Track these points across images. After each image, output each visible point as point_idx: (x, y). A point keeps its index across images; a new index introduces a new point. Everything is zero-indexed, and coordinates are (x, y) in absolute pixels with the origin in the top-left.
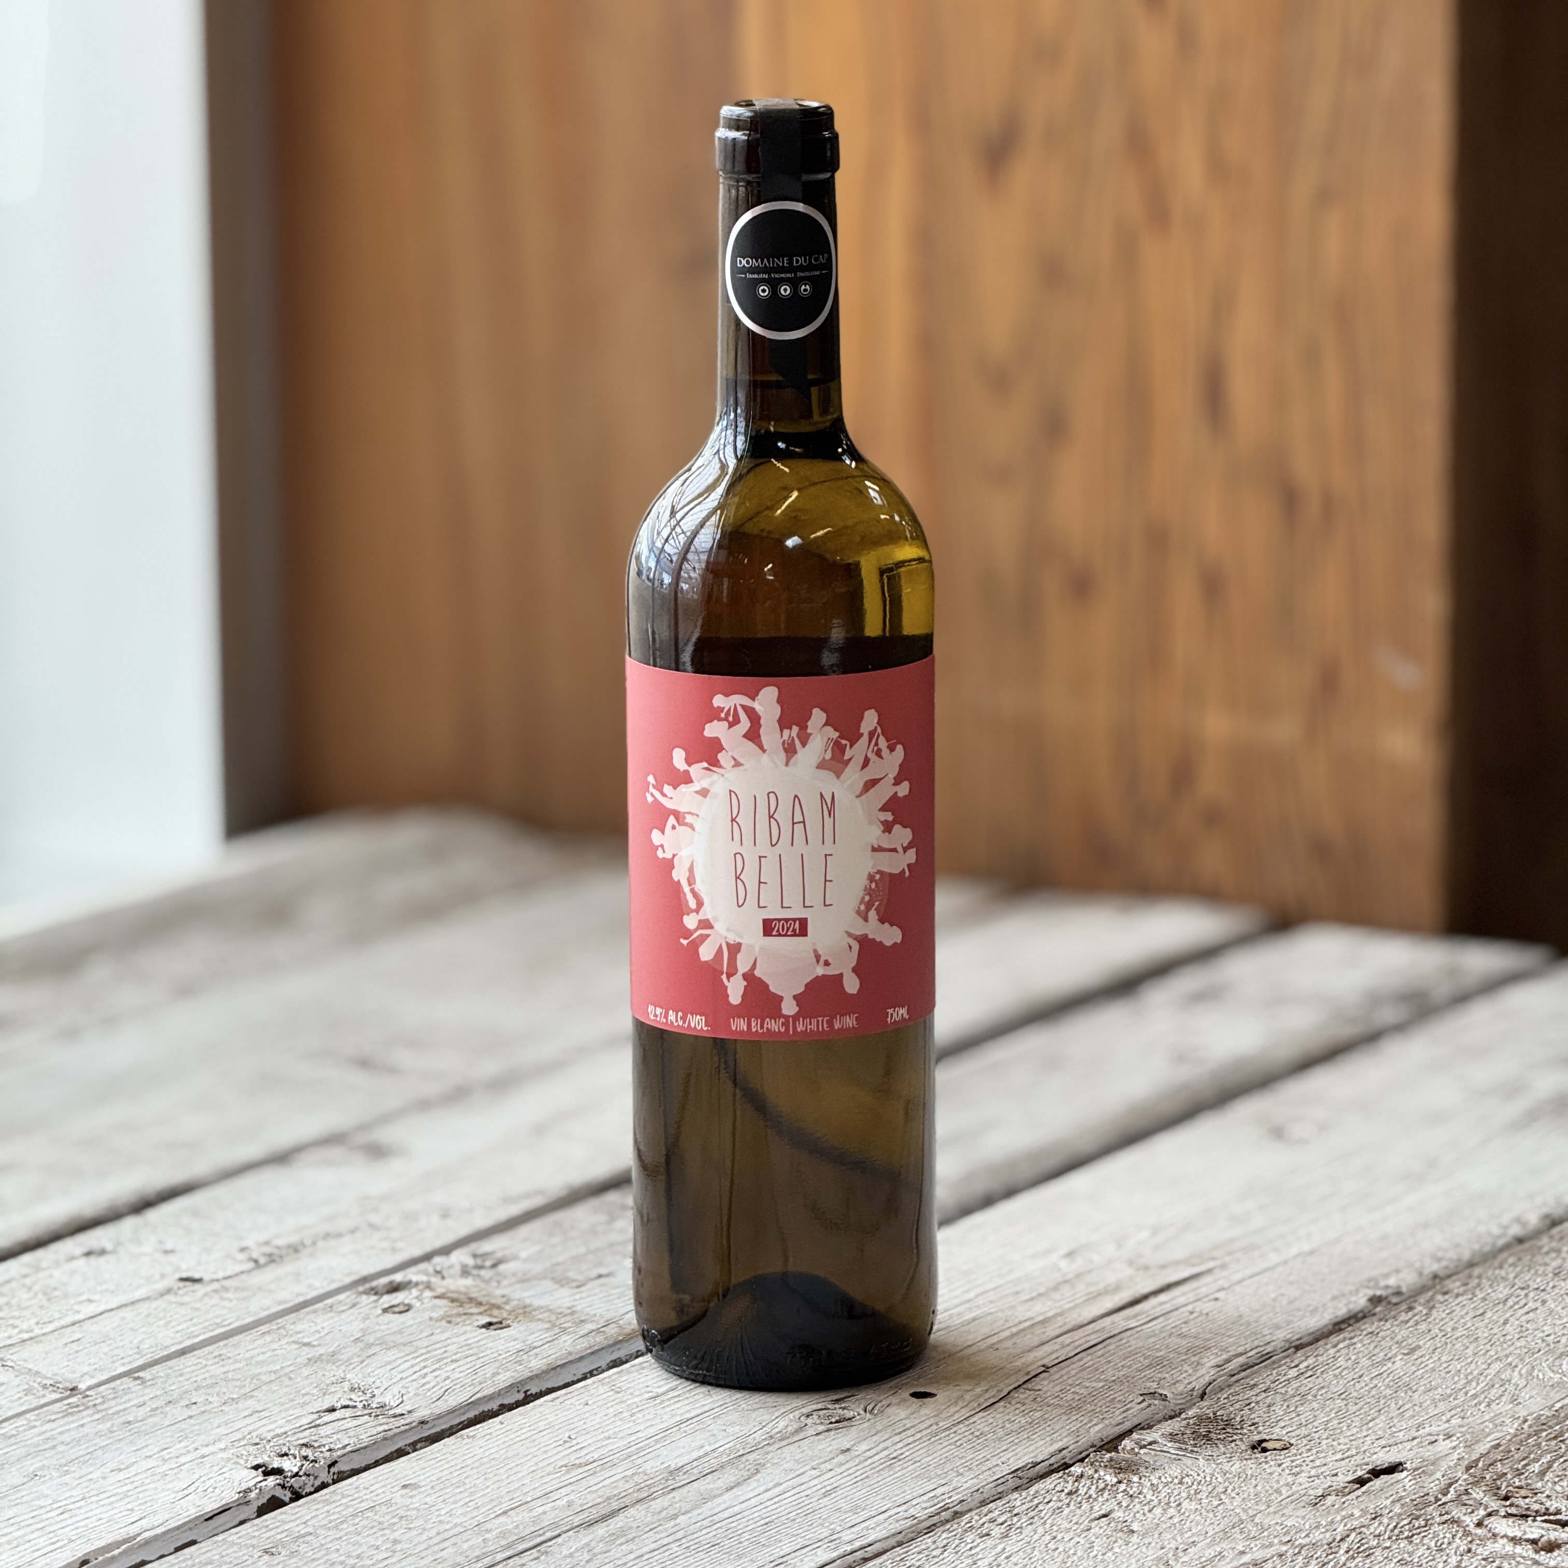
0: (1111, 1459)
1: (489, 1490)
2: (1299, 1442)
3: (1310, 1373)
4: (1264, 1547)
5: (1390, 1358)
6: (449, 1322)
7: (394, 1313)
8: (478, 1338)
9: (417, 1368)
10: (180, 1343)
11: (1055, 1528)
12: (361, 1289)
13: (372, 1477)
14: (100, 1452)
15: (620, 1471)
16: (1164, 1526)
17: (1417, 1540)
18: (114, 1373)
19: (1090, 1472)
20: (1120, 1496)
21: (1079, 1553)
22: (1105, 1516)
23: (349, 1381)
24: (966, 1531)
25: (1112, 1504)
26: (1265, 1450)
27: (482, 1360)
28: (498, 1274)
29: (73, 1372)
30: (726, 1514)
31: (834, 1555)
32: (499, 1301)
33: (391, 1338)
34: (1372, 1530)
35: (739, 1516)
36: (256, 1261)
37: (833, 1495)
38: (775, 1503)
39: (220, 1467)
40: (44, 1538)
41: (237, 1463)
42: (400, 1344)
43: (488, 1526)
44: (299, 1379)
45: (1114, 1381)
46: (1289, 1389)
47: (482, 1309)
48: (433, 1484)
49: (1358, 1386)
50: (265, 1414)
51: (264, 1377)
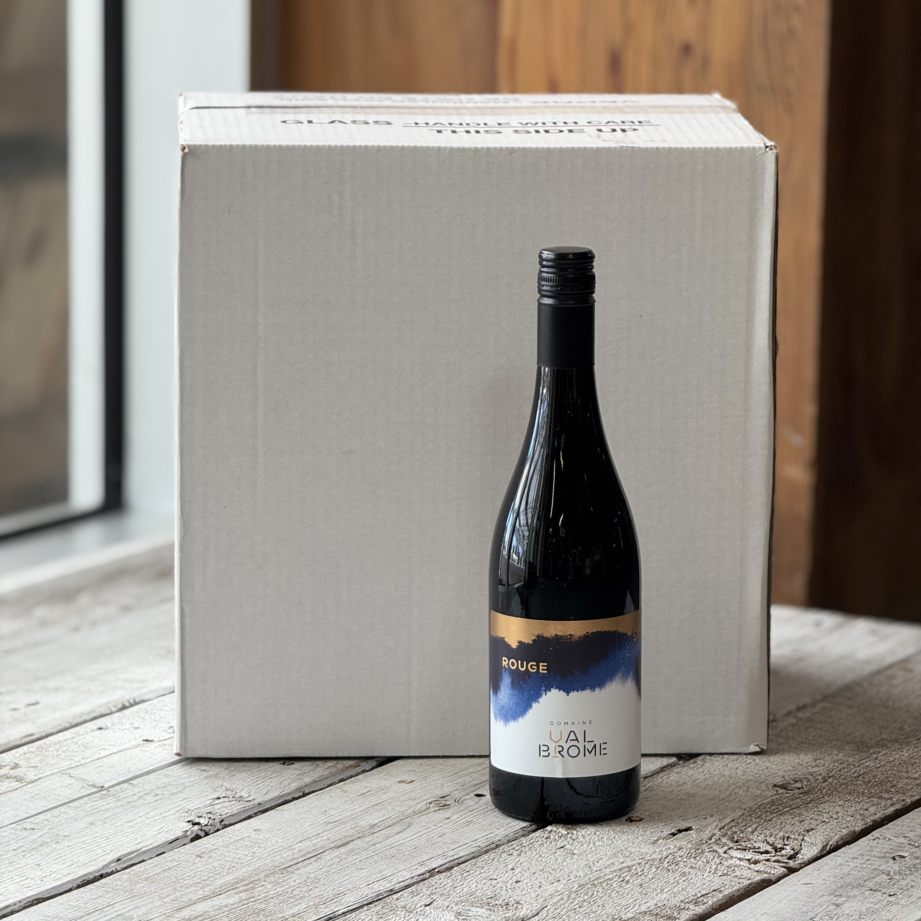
1: (292, 832)
2: (647, 818)
3: (651, 789)
4: (632, 860)
8: (280, 768)
9: (254, 781)
10: (147, 768)
11: (541, 852)
13: (240, 826)
14: (118, 815)
15: (348, 826)
16: (588, 852)
17: (698, 858)
18: (119, 781)
19: (555, 829)
20: (568, 839)
21: (552, 862)
22: (562, 847)
23: (225, 786)
24: (502, 853)
25: (565, 842)
26: (631, 821)
27: (283, 778)
29: (101, 780)
30: (397, 844)
31: (446, 861)
33: (241, 768)
34: (678, 854)
35: (403, 845)
37: (443, 837)
38: (418, 840)
39: (173, 821)
40: (100, 850)
41: (181, 820)
42: (246, 770)
43: (294, 847)
44: (202, 785)
48: (267, 829)
49: (672, 795)
50: (189, 799)
51: (186, 784)
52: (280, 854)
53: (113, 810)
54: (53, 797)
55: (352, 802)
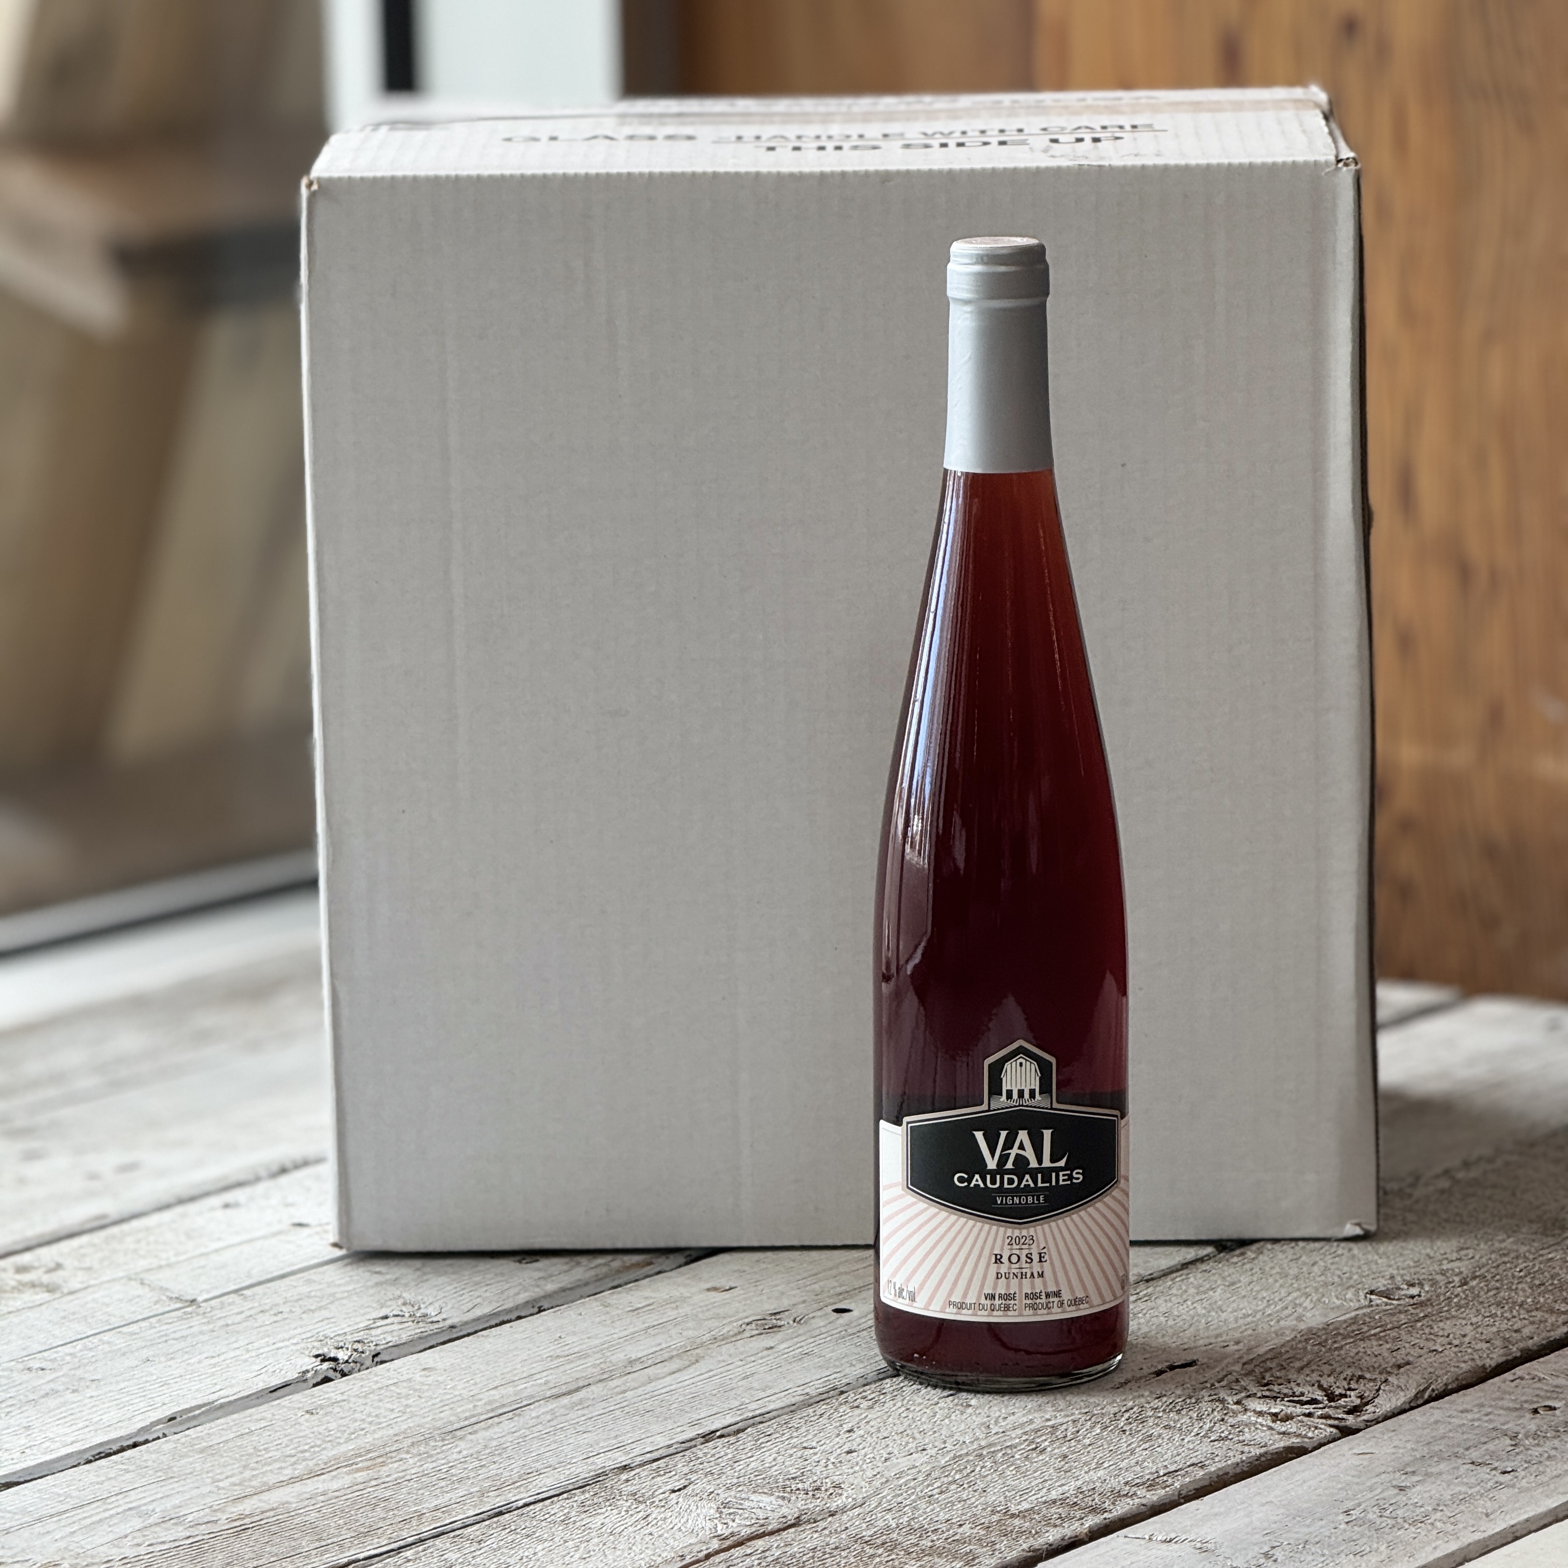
1: (487, 1372)
5: (1213, 1289)
8: (511, 1269)
9: (457, 1290)
10: (280, 1270)
13: (401, 1363)
15: (590, 1361)
18: (224, 1291)
23: (403, 1298)
27: (509, 1284)
29: (195, 1289)
30: (664, 1390)
35: (673, 1392)
37: (750, 1379)
38: (703, 1384)
39: (289, 1356)
41: (302, 1353)
43: (481, 1396)
44: (365, 1297)
48: (446, 1368)
52: (451, 1409)
53: (193, 1337)
54: (100, 1317)
55: (613, 1322)
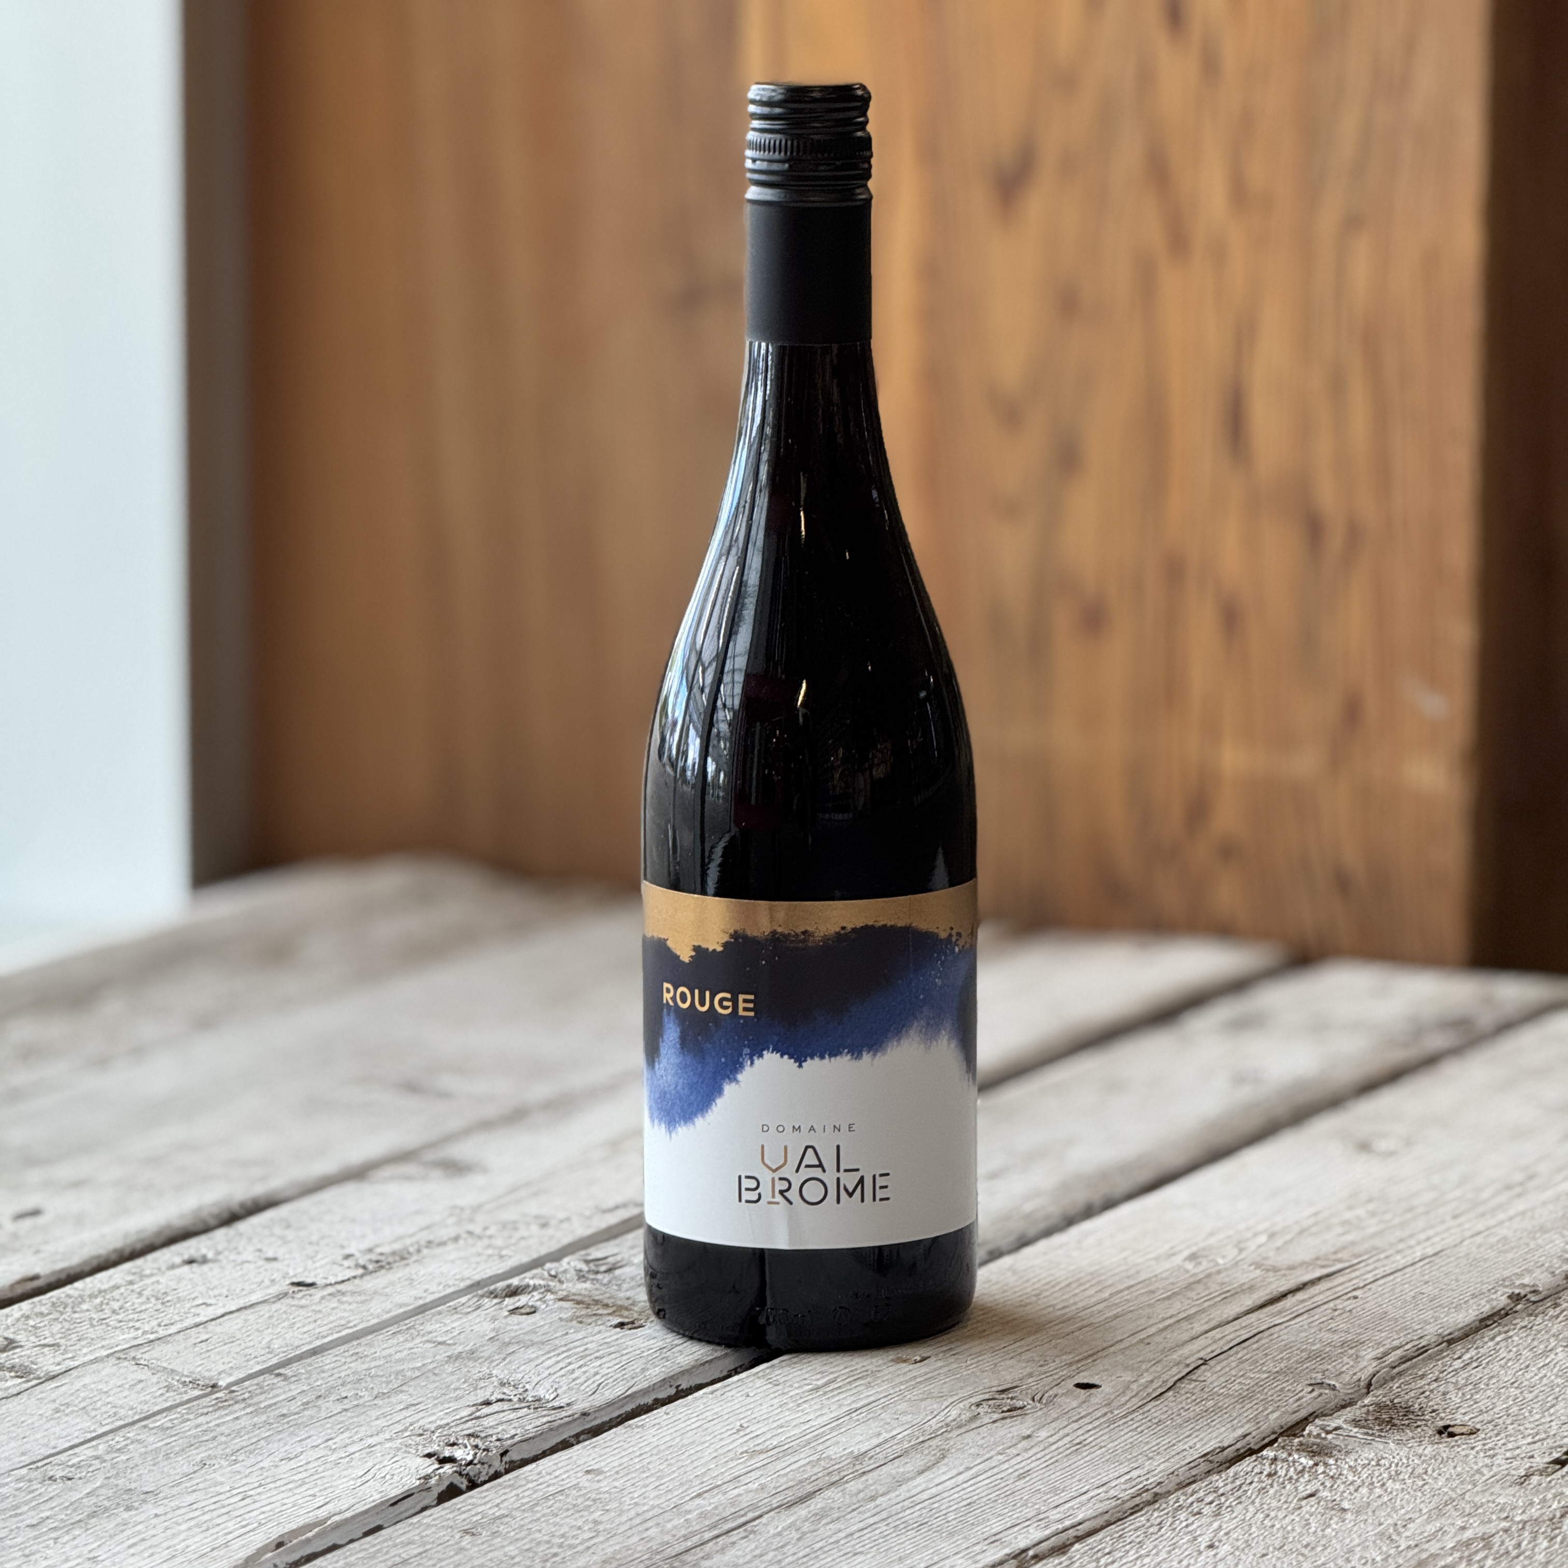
0: (1301, 1444)
1: (675, 1475)
2: (1485, 1427)
3: (1475, 1364)
4: (1483, 1523)
5: (1551, 1350)
6: (581, 1322)
7: (522, 1314)
8: (615, 1337)
9: (562, 1365)
10: (310, 1342)
11: (1265, 1507)
12: (480, 1292)
13: (551, 1464)
14: (262, 1443)
15: (803, 1457)
16: (1376, 1504)
18: (251, 1372)
19: (1284, 1455)
20: (1321, 1477)
21: (1298, 1529)
22: (1312, 1496)
23: (497, 1376)
25: (1316, 1485)
26: (1452, 1435)
27: (624, 1358)
28: (615, 1278)
29: (209, 1370)
30: (925, 1495)
31: (1048, 1532)
32: (627, 1303)
33: (527, 1338)
35: (938, 1498)
36: (364, 1267)
37: (1028, 1478)
38: (971, 1486)
39: (391, 1456)
40: (233, 1522)
41: (409, 1452)
42: (537, 1343)
44: (444, 1375)
45: (1277, 1372)
46: (1460, 1379)
47: (610, 1311)
48: (617, 1469)
49: (1528, 1376)
50: (421, 1407)
51: (409, 1374)
53: (248, 1433)
54: (104, 1409)
55: (799, 1405)
